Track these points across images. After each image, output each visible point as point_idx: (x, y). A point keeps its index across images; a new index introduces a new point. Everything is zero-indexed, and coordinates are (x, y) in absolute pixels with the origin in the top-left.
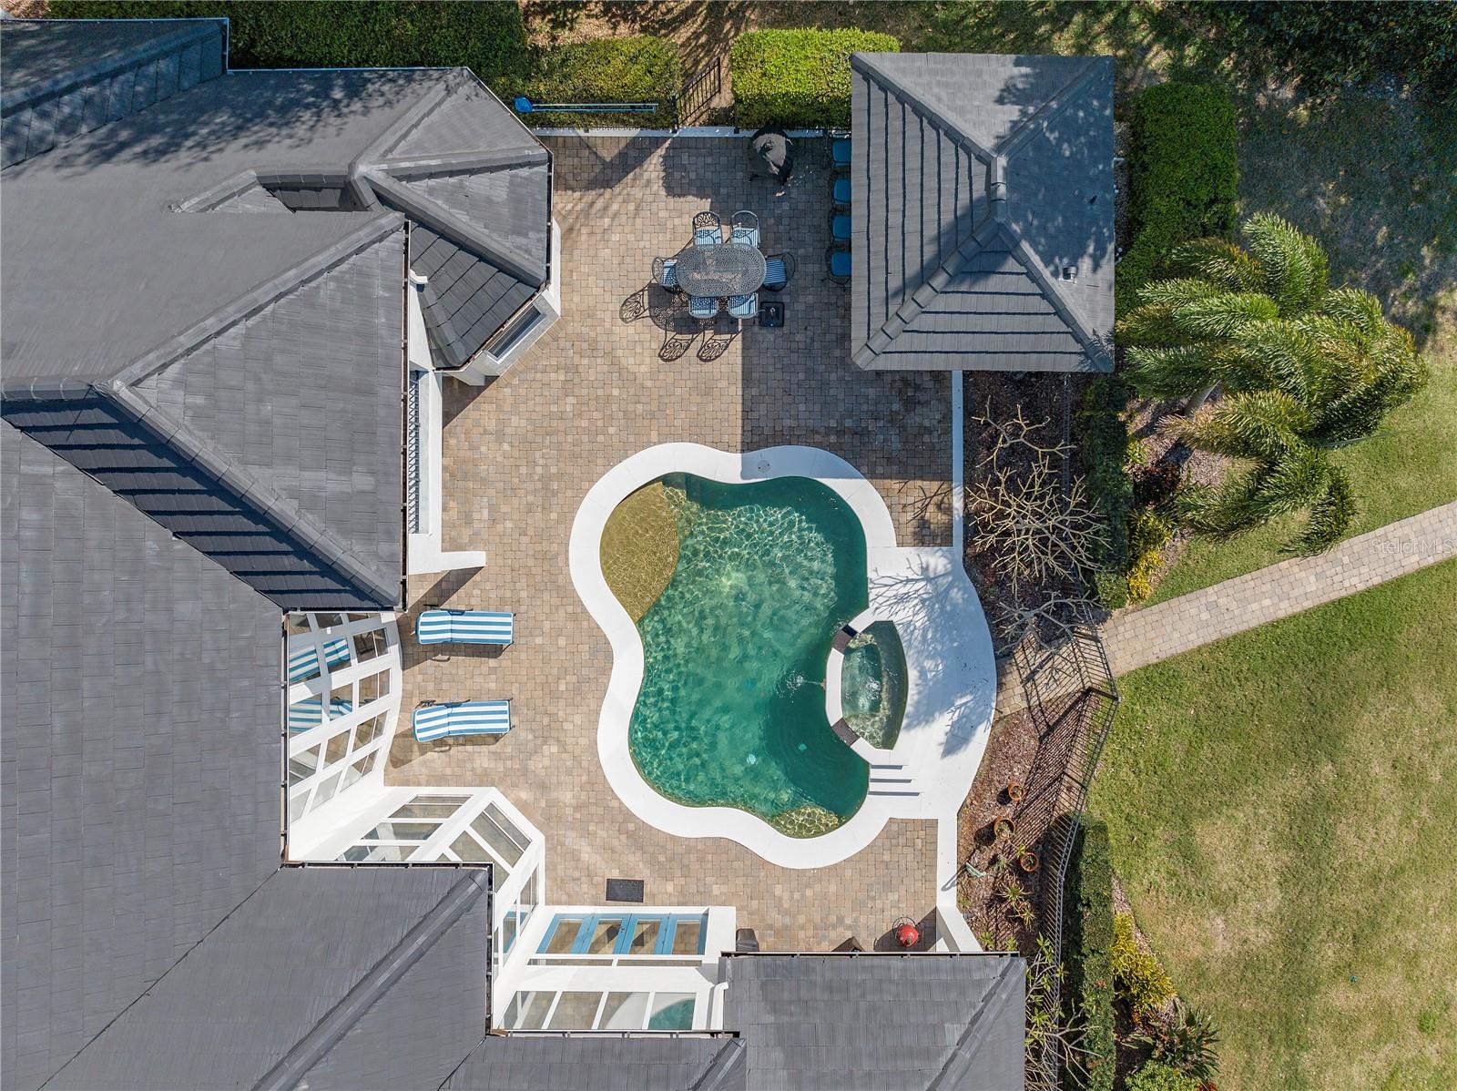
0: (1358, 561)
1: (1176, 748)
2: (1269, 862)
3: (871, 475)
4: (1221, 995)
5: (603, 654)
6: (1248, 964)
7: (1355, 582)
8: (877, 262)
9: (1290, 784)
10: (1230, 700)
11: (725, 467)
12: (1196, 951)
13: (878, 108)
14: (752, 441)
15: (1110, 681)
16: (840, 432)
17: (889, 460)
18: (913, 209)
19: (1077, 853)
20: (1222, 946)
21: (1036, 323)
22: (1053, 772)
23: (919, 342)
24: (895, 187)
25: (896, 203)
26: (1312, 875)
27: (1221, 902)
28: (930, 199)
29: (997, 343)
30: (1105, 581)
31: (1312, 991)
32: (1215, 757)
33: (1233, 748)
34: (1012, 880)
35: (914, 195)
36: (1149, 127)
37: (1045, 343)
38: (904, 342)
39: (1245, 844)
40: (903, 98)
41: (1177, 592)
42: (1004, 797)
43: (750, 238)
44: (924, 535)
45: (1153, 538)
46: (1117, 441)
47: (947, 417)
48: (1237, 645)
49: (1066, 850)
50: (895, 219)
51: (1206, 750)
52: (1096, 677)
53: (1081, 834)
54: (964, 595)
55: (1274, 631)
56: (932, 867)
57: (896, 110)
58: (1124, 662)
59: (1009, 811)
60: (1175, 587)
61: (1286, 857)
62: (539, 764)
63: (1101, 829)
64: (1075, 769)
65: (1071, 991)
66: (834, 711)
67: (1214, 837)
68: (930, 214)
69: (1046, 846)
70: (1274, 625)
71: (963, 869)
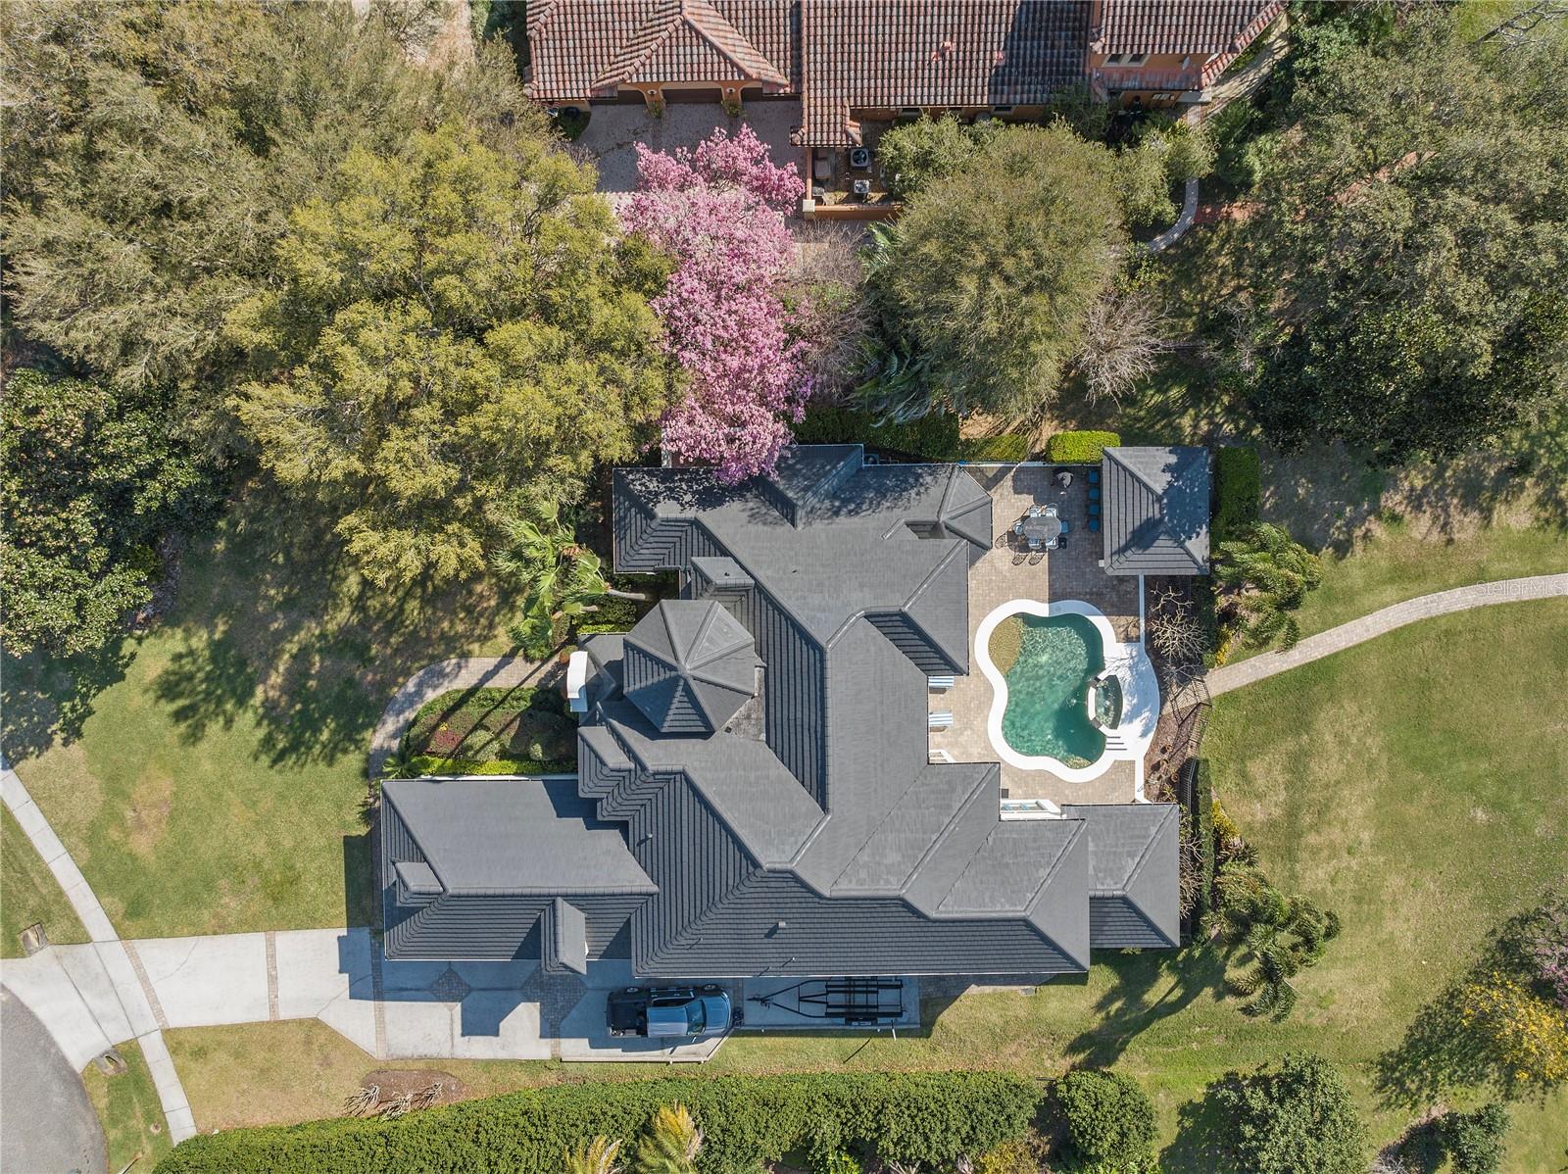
0: (1317, 646)
1: (1238, 730)
2: (1280, 779)
3: (1106, 614)
4: (1260, 838)
5: (990, 690)
6: (1272, 824)
7: (1316, 655)
8: (1115, 533)
9: (1289, 744)
10: (1261, 707)
11: (1042, 610)
12: (1249, 818)
13: (1114, 471)
14: (1054, 598)
15: (1209, 700)
16: (1091, 594)
17: (1112, 606)
18: (1129, 514)
19: (1196, 772)
20: (1260, 817)
21: (1178, 557)
22: (1185, 739)
23: (1132, 565)
24: (1122, 504)
25: (1122, 510)
26: (1299, 784)
27: (1260, 797)
28: (1137, 510)
29: (1162, 565)
30: (1207, 657)
31: (1300, 836)
32: (1255, 733)
33: (1263, 729)
34: (1168, 787)
35: (1130, 508)
36: (1223, 468)
37: (1182, 564)
38: (1126, 565)
39: (1269, 771)
40: (1125, 469)
41: (1238, 660)
42: (1164, 751)
43: (1052, 513)
44: (1128, 639)
45: (1226, 638)
46: (1211, 599)
47: (1137, 587)
48: (1264, 683)
49: (1192, 770)
50: (1122, 516)
51: (1251, 731)
52: (1203, 697)
53: (1198, 763)
54: (1147, 665)
55: (1280, 677)
56: (1133, 781)
57: (1122, 473)
58: (1214, 692)
59: (1166, 756)
60: (1236, 659)
61: (1288, 776)
62: (963, 739)
63: (1207, 761)
64: (1194, 736)
65: (1195, 824)
66: (1091, 714)
67: (1255, 768)
68: (1137, 516)
69: (1182, 771)
70: (1280, 674)
71: (1147, 782)
